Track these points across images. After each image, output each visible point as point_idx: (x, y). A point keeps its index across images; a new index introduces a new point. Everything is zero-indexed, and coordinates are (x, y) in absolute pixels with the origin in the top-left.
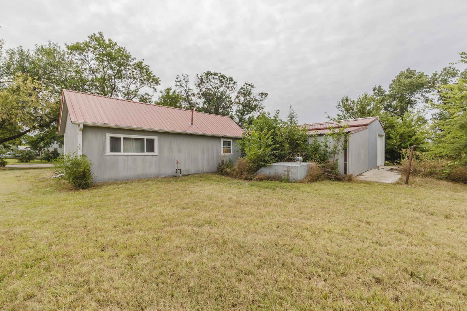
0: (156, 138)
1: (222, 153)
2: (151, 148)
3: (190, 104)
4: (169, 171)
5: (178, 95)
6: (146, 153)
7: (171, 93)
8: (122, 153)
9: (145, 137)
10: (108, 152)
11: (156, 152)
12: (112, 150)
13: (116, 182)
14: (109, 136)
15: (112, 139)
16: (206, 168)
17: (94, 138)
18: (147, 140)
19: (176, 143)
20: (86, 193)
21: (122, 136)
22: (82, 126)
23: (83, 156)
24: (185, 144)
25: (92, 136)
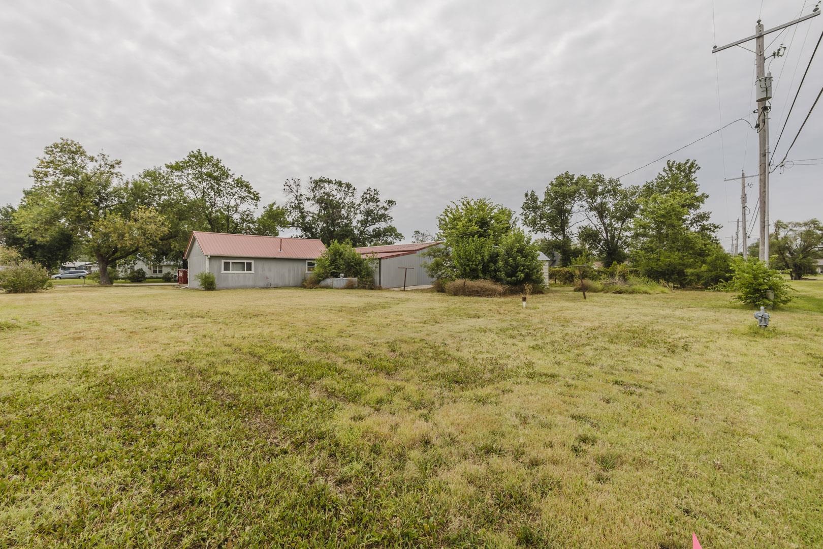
0: (253, 262)
1: (307, 271)
2: (249, 268)
3: (301, 213)
4: (262, 284)
5: (283, 209)
6: (245, 272)
7: (275, 208)
8: (231, 272)
9: (245, 261)
10: (223, 271)
11: (253, 271)
12: (225, 270)
13: (227, 288)
14: (223, 261)
15: (225, 263)
16: (292, 283)
17: (215, 263)
18: (247, 263)
19: (267, 265)
20: (212, 293)
21: (231, 261)
22: (209, 256)
23: (209, 273)
24: (274, 266)
25: (214, 262)
